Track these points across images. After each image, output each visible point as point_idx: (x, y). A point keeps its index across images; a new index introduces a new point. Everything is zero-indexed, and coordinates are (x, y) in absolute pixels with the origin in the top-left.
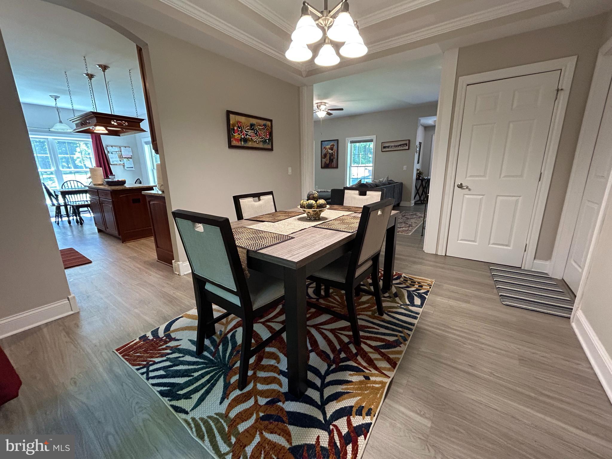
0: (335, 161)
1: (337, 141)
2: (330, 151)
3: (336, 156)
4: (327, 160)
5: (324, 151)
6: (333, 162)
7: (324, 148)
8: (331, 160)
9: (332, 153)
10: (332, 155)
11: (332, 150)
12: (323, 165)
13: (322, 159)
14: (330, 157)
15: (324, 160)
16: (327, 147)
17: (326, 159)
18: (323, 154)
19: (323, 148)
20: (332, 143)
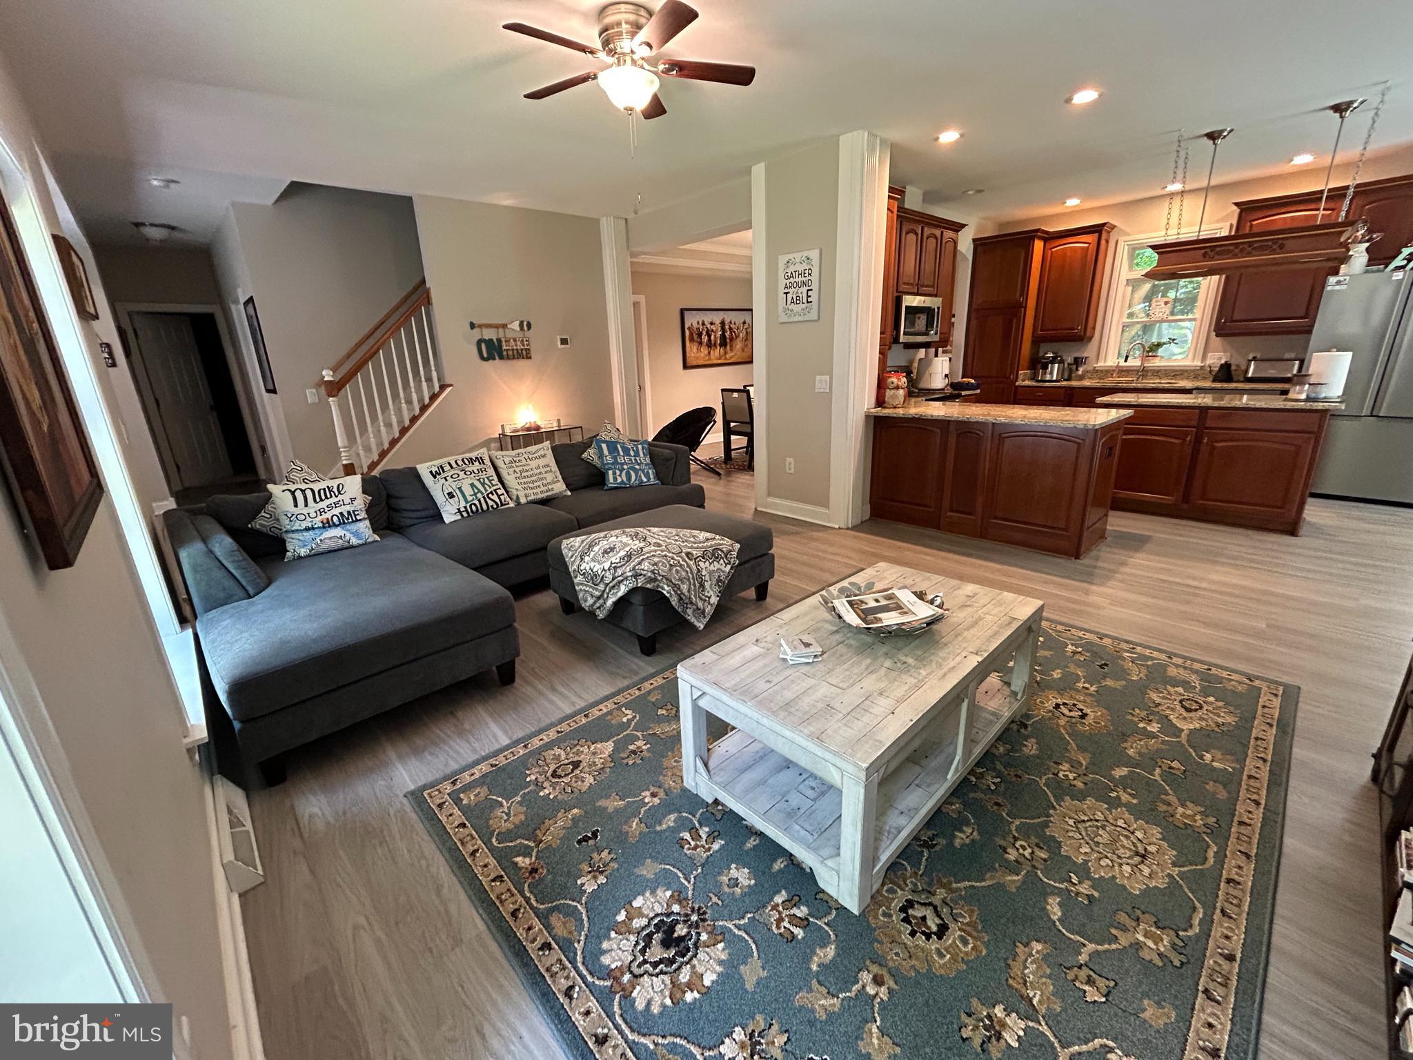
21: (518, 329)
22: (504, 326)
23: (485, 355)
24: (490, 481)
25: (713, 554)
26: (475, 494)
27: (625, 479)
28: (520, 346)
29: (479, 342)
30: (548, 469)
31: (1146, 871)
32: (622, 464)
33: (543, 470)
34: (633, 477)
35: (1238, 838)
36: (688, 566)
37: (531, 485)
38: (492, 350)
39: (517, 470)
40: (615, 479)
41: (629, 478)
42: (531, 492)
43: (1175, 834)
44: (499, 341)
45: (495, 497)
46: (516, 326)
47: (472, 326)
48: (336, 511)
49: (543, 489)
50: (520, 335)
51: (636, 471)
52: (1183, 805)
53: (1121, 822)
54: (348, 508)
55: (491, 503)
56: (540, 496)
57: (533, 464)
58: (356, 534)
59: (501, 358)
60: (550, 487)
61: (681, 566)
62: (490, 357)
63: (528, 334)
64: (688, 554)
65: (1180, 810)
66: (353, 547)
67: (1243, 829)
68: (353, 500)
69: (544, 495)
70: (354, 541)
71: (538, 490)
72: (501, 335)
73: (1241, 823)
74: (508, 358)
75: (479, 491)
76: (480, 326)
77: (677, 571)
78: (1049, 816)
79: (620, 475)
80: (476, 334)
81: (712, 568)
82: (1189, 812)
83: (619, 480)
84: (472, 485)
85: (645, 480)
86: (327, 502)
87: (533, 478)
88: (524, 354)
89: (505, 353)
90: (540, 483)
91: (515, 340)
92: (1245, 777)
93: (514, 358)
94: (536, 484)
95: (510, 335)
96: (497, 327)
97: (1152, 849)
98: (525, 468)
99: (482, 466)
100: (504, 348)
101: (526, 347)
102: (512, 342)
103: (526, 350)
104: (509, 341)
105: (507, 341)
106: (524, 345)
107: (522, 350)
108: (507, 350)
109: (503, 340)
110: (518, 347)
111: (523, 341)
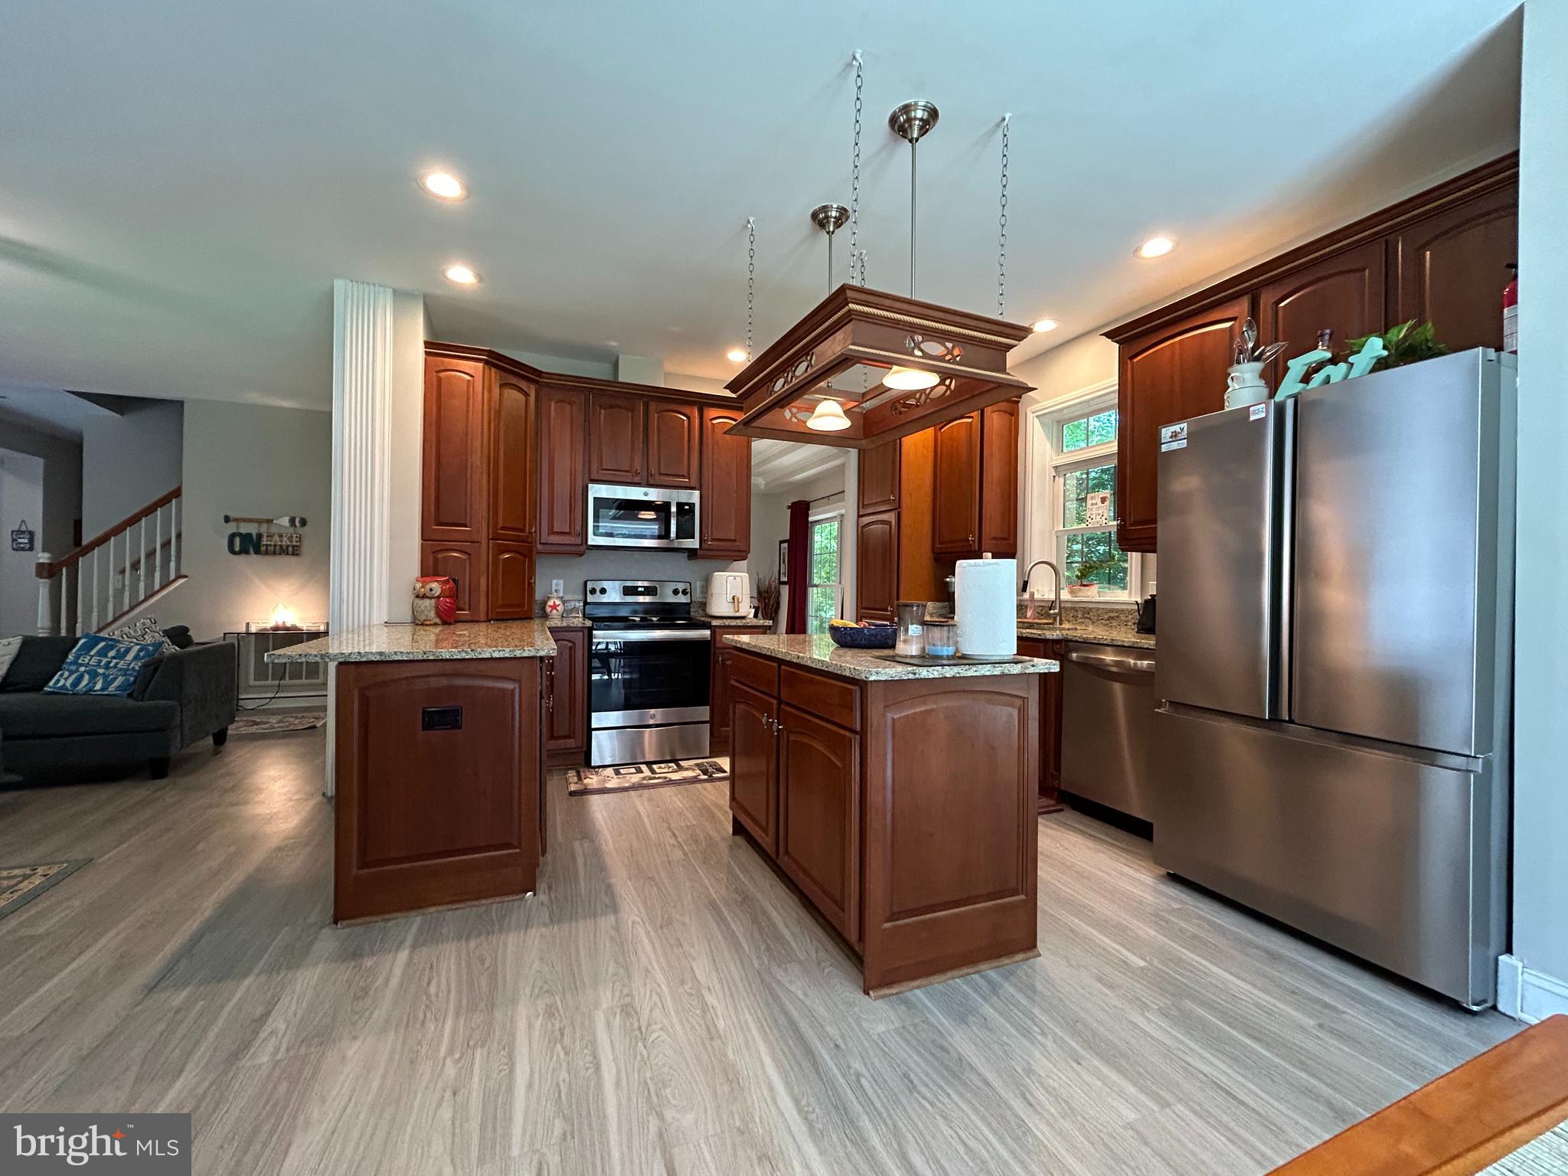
21: (287, 524)
22: (269, 521)
23: (237, 548)
27: (67, 685)
29: (232, 537)
32: (81, 665)
34: (84, 683)
38: (248, 545)
40: (58, 682)
41: (76, 683)
44: (260, 536)
46: (285, 521)
47: (227, 519)
50: (292, 530)
51: (93, 675)
59: (257, 552)
62: (244, 551)
63: (300, 531)
72: (264, 528)
74: (267, 553)
76: (236, 520)
79: (65, 680)
80: (232, 528)
83: (59, 685)
85: (98, 686)
88: (295, 551)
89: (263, 548)
91: (281, 536)
93: (274, 553)
95: (274, 530)
96: (260, 522)
100: (264, 543)
101: (294, 543)
102: (276, 538)
103: (293, 546)
104: (272, 536)
105: (270, 536)
106: (292, 542)
107: (288, 546)
108: (267, 545)
109: (265, 535)
110: (284, 543)
111: (291, 537)
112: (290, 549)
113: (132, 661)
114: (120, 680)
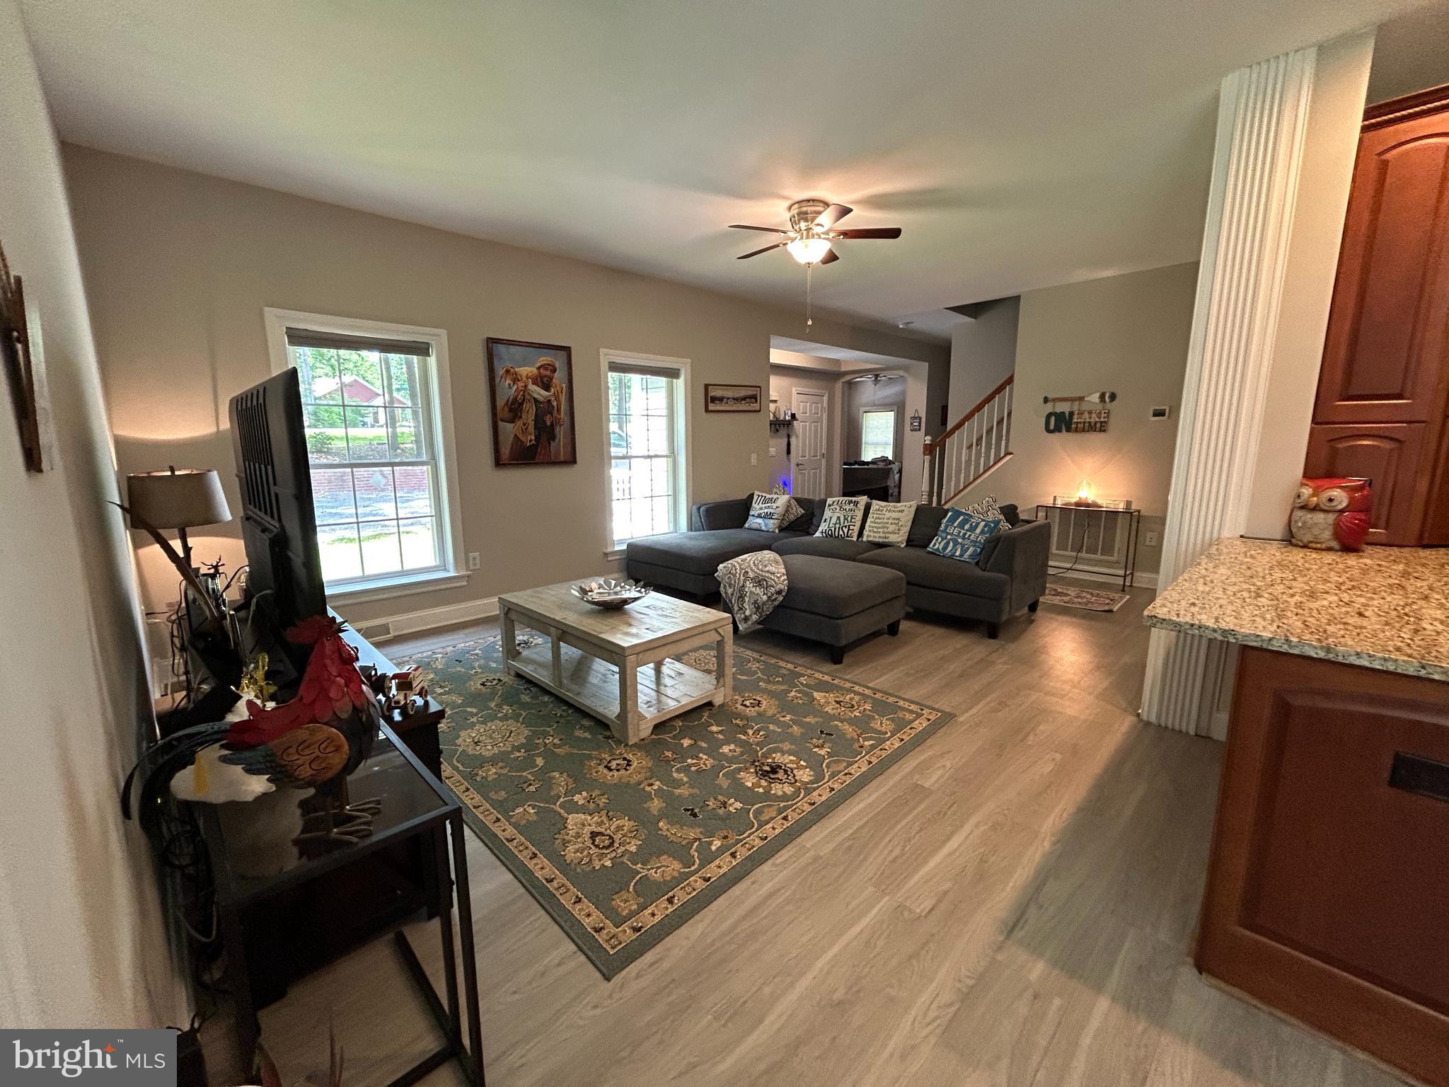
0: (561, 432)
1: (563, 354)
2: (538, 392)
3: (563, 415)
4: (525, 431)
5: (507, 390)
6: (552, 437)
7: (508, 371)
8: (545, 431)
9: (549, 401)
10: (545, 409)
11: (547, 387)
12: (506, 451)
13: (501, 424)
14: (538, 420)
15: (508, 430)
16: (526, 371)
17: (519, 423)
18: (500, 403)
19: (500, 372)
20: (544, 360)
21: (1097, 400)
22: (1081, 399)
23: (1052, 427)
24: (852, 518)
25: (760, 582)
26: (836, 523)
27: (940, 548)
28: (1094, 418)
29: (1049, 417)
30: (897, 522)
31: (468, 740)
32: (948, 534)
33: (890, 521)
34: (949, 549)
35: (459, 781)
36: (739, 579)
37: (875, 530)
38: (1061, 423)
39: (875, 516)
40: (935, 544)
41: (945, 548)
42: (872, 534)
43: (482, 762)
44: (1071, 414)
45: (846, 530)
46: (1095, 398)
47: (1046, 400)
48: (766, 511)
49: (881, 535)
50: (1100, 407)
51: (956, 543)
52: (496, 773)
53: (501, 744)
54: (772, 511)
55: (841, 533)
56: (877, 540)
57: (888, 515)
58: (766, 525)
59: (1068, 430)
60: (887, 535)
61: (735, 576)
62: (1058, 429)
63: (1108, 406)
64: (747, 572)
65: (494, 770)
66: (762, 531)
67: (463, 788)
68: (777, 507)
69: (881, 540)
70: (763, 528)
71: (877, 535)
72: (1076, 407)
73: (468, 789)
74: (1076, 431)
75: (840, 523)
76: (1055, 400)
77: (729, 578)
78: (521, 724)
79: (940, 543)
80: (1049, 408)
81: (754, 589)
82: (490, 773)
83: (936, 547)
84: (839, 518)
85: (958, 554)
86: (767, 505)
87: (880, 525)
88: (1100, 427)
89: (1073, 426)
90: (881, 530)
91: (1090, 413)
92: (500, 817)
93: (1084, 431)
94: (879, 530)
95: (1085, 407)
96: (1072, 400)
97: (478, 748)
98: (880, 516)
99: (854, 507)
100: (1075, 420)
101: (1102, 420)
102: (1086, 415)
103: (1101, 422)
104: (1082, 414)
105: (1081, 413)
106: (1100, 418)
107: (1096, 423)
108: (1077, 423)
109: (1076, 413)
110: (1092, 420)
111: (1100, 413)
112: (1098, 425)
113: (979, 535)
114: (972, 549)
